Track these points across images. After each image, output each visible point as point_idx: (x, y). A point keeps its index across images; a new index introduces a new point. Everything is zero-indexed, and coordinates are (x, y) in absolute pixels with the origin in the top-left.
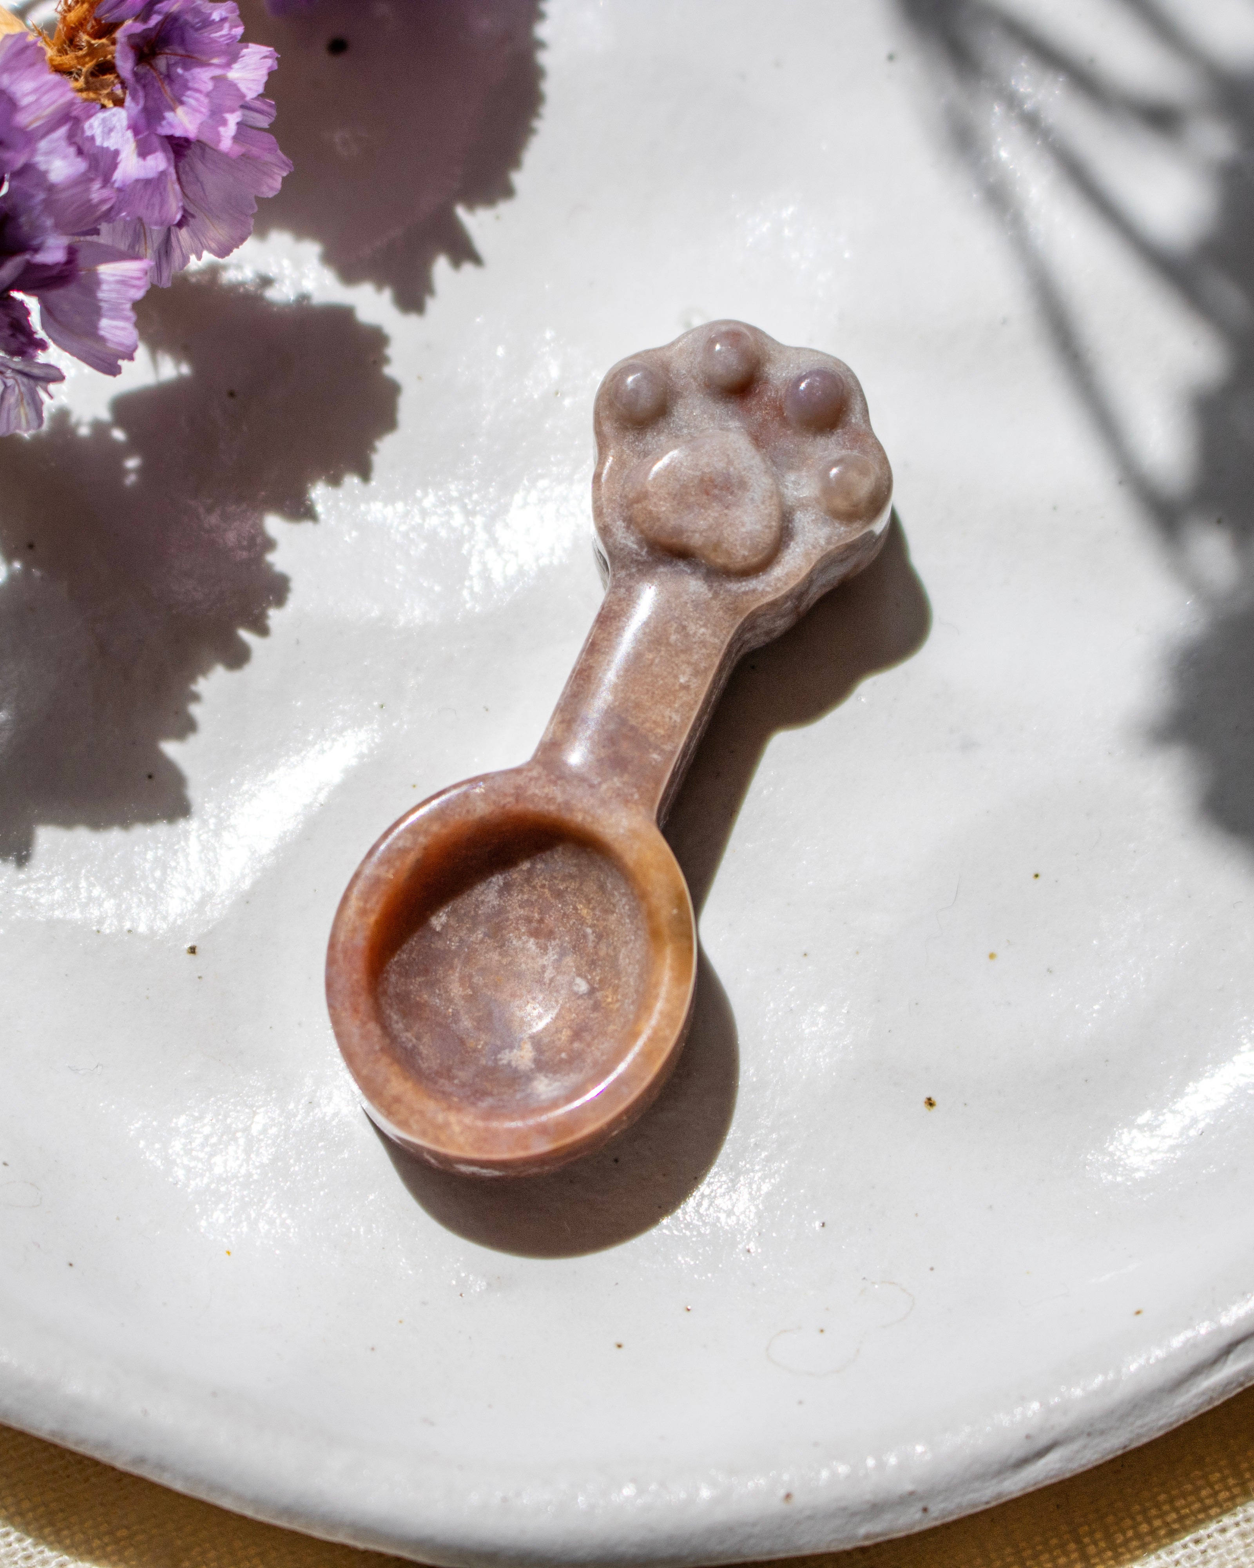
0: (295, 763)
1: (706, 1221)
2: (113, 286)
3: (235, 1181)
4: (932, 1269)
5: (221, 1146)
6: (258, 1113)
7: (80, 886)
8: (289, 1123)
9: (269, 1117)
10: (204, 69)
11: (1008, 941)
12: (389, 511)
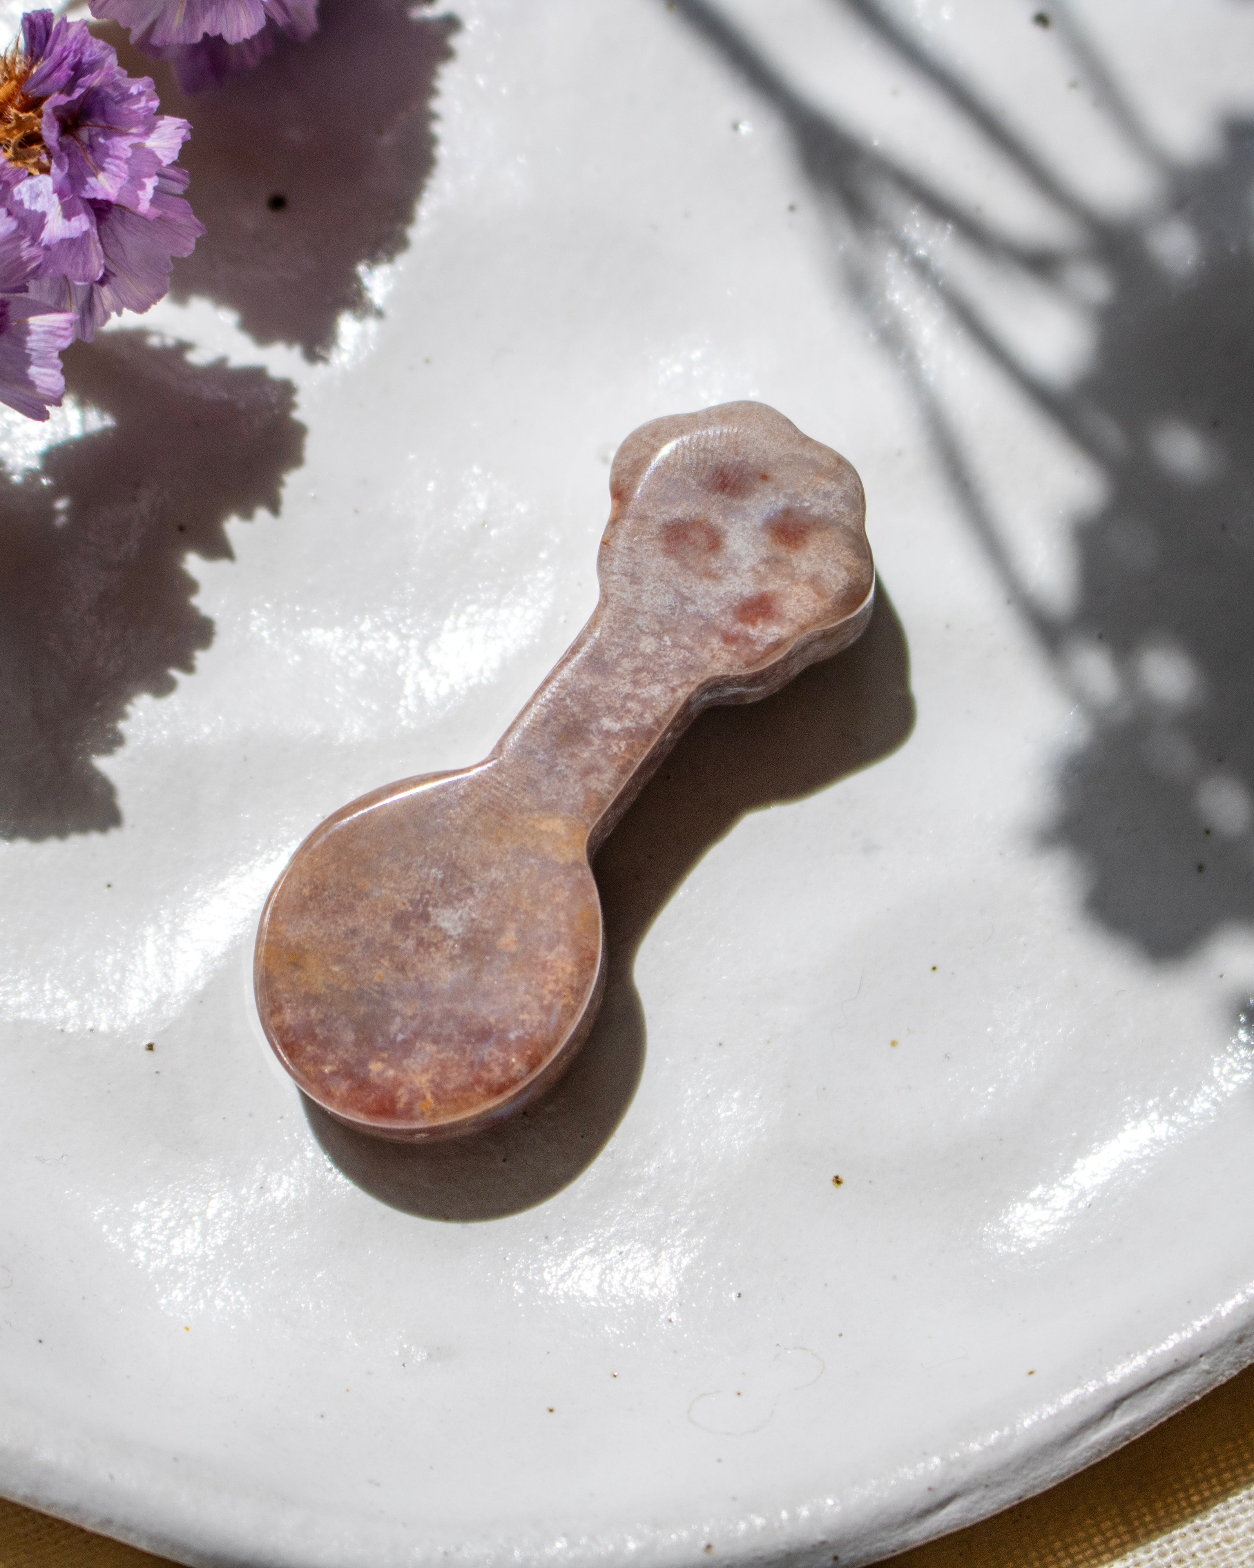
0: (244, 872)
1: (631, 1293)
2: (42, 336)
3: (192, 1262)
4: (841, 1335)
5: (179, 1230)
6: (213, 1198)
7: (45, 989)
8: (242, 1207)
9: (223, 1202)
10: (124, 138)
11: (909, 1029)
12: (329, 636)
